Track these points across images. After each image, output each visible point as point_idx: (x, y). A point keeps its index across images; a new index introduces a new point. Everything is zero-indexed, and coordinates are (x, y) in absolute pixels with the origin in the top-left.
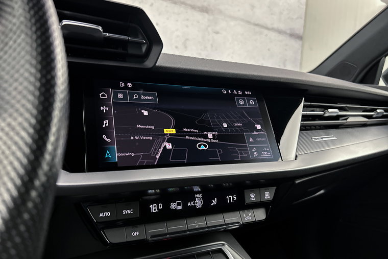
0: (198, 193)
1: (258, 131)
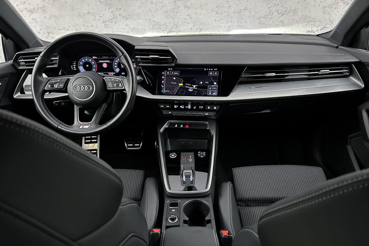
0: (189, 104)
1: (214, 85)
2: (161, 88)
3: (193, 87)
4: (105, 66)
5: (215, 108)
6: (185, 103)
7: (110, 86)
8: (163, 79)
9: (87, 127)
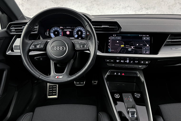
0: (128, 59)
1: (147, 46)
2: (108, 49)
3: (131, 47)
4: (68, 33)
5: (147, 62)
6: (125, 58)
7: (78, 47)
8: (109, 42)
9: (61, 77)
